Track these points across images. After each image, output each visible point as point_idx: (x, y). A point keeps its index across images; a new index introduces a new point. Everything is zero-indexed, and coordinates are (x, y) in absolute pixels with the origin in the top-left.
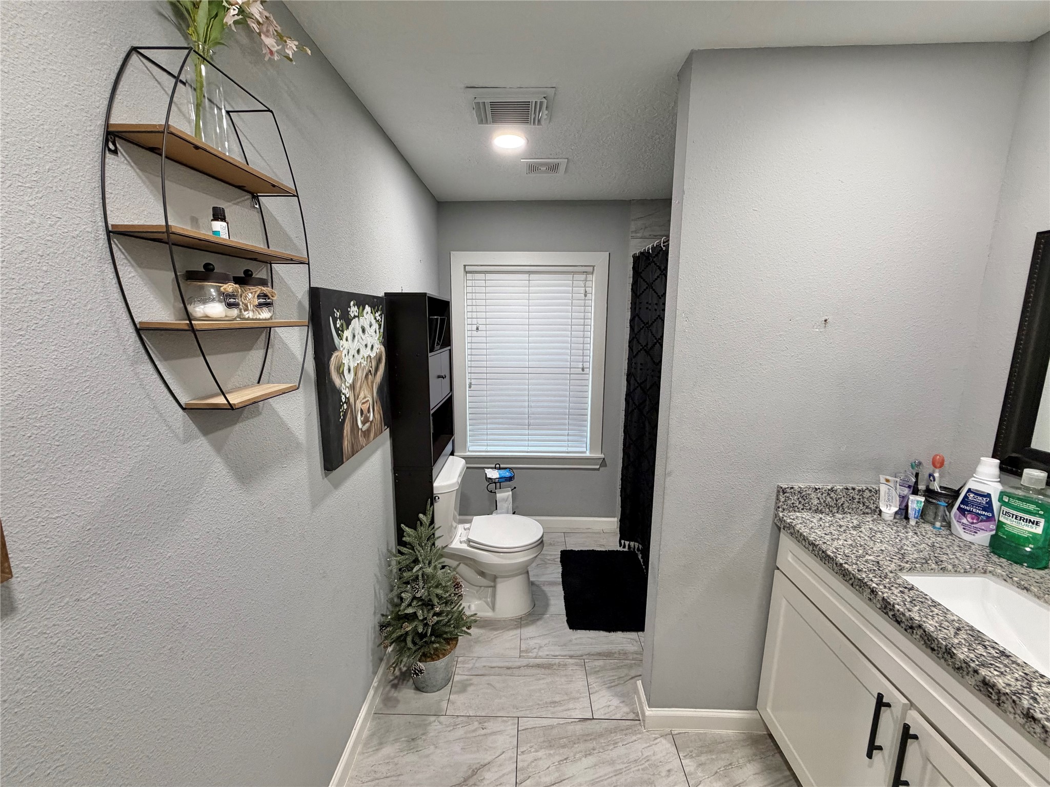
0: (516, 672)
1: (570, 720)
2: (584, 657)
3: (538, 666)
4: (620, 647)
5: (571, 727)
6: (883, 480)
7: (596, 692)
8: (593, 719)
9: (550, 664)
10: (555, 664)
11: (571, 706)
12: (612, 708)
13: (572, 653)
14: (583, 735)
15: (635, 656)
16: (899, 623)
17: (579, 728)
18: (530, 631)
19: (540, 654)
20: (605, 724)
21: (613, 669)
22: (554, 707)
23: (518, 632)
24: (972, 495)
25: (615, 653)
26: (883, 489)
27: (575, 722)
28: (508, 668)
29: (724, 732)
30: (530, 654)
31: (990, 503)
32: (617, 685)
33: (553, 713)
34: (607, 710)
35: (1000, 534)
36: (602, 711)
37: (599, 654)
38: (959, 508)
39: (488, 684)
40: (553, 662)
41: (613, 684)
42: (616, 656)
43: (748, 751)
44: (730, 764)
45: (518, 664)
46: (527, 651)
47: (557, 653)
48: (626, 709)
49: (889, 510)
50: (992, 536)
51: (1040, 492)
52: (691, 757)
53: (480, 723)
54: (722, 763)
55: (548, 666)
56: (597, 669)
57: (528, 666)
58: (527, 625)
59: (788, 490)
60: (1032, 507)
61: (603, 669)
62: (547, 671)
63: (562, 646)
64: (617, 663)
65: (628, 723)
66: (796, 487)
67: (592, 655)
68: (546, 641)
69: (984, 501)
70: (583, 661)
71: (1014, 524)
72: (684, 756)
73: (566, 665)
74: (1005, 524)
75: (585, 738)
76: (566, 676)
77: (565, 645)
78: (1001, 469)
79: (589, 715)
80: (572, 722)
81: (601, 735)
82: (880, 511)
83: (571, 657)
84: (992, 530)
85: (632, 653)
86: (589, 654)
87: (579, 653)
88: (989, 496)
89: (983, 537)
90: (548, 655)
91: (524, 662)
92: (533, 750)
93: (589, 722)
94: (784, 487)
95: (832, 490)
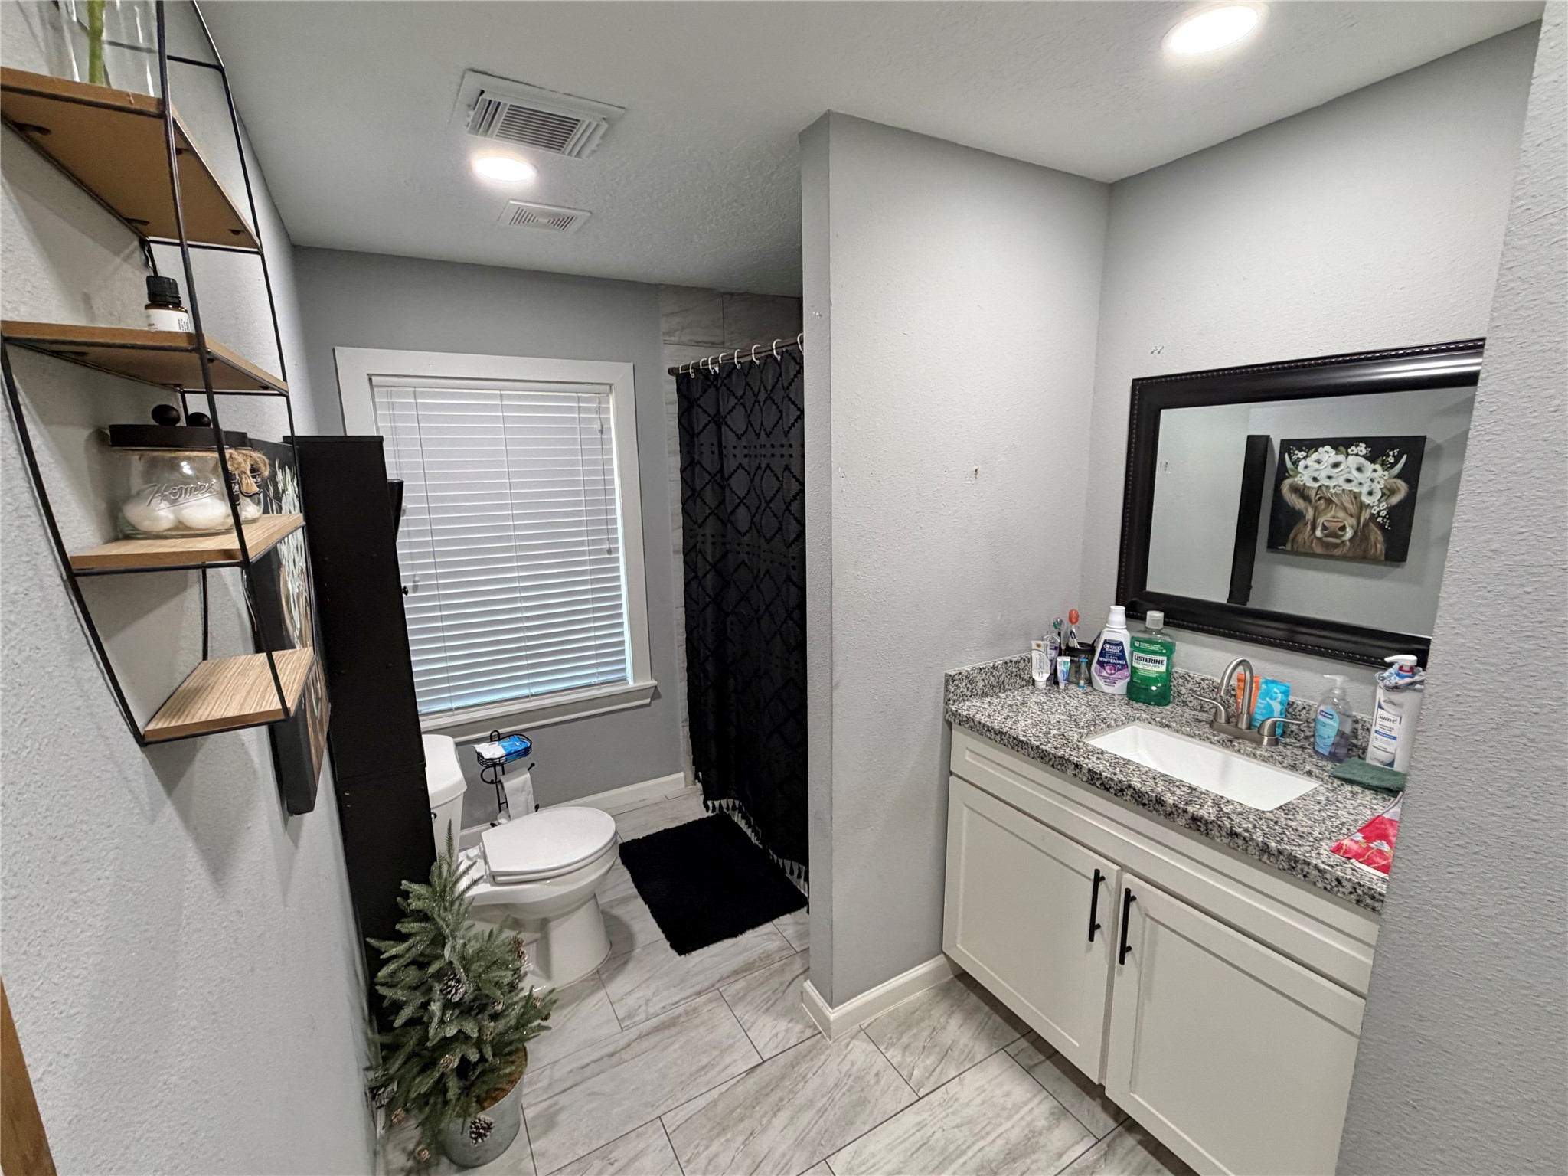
0: (625, 1055)
1: (735, 1080)
2: (717, 986)
3: (657, 1029)
4: (758, 951)
5: (740, 1089)
6: (1034, 646)
7: (753, 1024)
8: (764, 1062)
9: (673, 1018)
10: (680, 1015)
11: (727, 1060)
12: (780, 1036)
13: (697, 988)
14: (761, 1090)
15: (782, 954)
16: (1108, 790)
17: (751, 1083)
18: (619, 986)
19: (651, 1011)
20: (782, 1060)
21: (762, 983)
22: (705, 1074)
23: (601, 994)
24: (1108, 646)
25: (755, 961)
26: (1035, 655)
27: (742, 1079)
28: (612, 1055)
29: (913, 997)
30: (637, 1018)
31: (1122, 651)
32: (775, 1002)
33: (708, 1082)
34: (776, 1041)
35: (1135, 679)
36: (771, 1046)
37: (736, 972)
38: (1099, 662)
39: (589, 1095)
40: (676, 1013)
41: (770, 1003)
42: (757, 964)
43: (945, 1005)
44: (934, 1030)
45: (626, 1040)
46: (630, 1016)
47: (676, 999)
48: (799, 1027)
49: (1041, 677)
50: (1128, 683)
51: (1159, 632)
52: (893, 1045)
53: (603, 1158)
54: (926, 1033)
55: (672, 1023)
56: (740, 995)
57: (640, 1037)
58: (612, 977)
59: (957, 677)
60: (1157, 648)
61: (749, 989)
62: (673, 1031)
63: (679, 985)
64: (763, 973)
65: (808, 1043)
66: (963, 672)
67: (728, 977)
68: (653, 988)
69: (1117, 650)
70: (717, 992)
71: (1145, 667)
72: (886, 1048)
73: (696, 1009)
74: (1137, 669)
75: (764, 1092)
76: (702, 1023)
77: (683, 981)
78: (1128, 616)
79: (757, 1060)
80: (738, 1082)
81: (783, 1077)
82: (1034, 680)
83: (699, 994)
84: (1126, 677)
85: (776, 952)
86: (721, 979)
87: (707, 984)
88: (1121, 644)
89: (1121, 687)
90: (664, 1007)
91: (632, 1034)
92: (701, 1149)
93: (760, 1069)
94: (953, 673)
95: (994, 667)
